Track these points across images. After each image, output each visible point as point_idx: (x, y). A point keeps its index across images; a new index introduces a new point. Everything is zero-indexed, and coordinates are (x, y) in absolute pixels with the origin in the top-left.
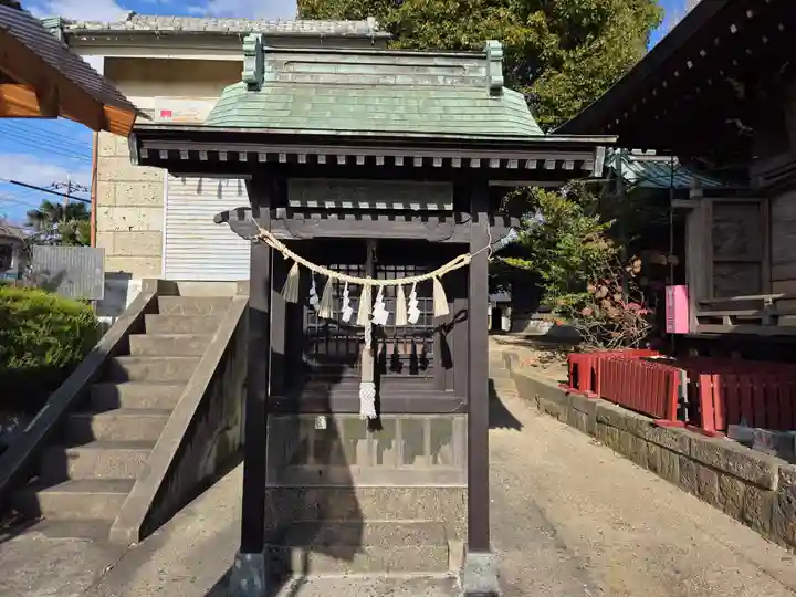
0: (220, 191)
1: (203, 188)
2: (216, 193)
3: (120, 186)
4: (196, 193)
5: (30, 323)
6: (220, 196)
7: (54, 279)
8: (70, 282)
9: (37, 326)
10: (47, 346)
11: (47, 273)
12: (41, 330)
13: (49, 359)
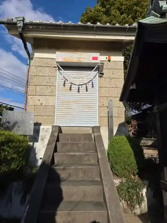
0: (79, 90)
1: (72, 89)
2: (77, 91)
3: (38, 87)
4: (69, 90)
5: (5, 148)
6: (79, 92)
7: (12, 125)
8: (19, 127)
9: (8, 149)
10: (13, 159)
11: (9, 123)
12: (10, 151)
13: (13, 166)
